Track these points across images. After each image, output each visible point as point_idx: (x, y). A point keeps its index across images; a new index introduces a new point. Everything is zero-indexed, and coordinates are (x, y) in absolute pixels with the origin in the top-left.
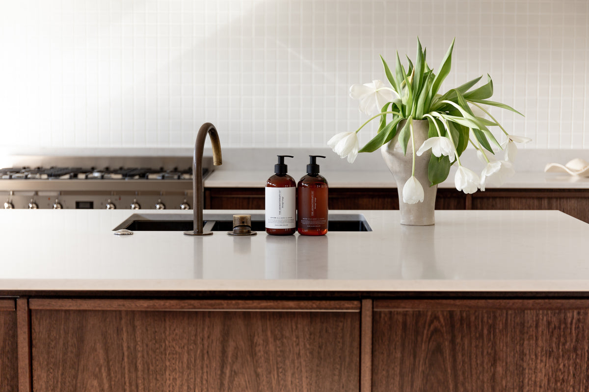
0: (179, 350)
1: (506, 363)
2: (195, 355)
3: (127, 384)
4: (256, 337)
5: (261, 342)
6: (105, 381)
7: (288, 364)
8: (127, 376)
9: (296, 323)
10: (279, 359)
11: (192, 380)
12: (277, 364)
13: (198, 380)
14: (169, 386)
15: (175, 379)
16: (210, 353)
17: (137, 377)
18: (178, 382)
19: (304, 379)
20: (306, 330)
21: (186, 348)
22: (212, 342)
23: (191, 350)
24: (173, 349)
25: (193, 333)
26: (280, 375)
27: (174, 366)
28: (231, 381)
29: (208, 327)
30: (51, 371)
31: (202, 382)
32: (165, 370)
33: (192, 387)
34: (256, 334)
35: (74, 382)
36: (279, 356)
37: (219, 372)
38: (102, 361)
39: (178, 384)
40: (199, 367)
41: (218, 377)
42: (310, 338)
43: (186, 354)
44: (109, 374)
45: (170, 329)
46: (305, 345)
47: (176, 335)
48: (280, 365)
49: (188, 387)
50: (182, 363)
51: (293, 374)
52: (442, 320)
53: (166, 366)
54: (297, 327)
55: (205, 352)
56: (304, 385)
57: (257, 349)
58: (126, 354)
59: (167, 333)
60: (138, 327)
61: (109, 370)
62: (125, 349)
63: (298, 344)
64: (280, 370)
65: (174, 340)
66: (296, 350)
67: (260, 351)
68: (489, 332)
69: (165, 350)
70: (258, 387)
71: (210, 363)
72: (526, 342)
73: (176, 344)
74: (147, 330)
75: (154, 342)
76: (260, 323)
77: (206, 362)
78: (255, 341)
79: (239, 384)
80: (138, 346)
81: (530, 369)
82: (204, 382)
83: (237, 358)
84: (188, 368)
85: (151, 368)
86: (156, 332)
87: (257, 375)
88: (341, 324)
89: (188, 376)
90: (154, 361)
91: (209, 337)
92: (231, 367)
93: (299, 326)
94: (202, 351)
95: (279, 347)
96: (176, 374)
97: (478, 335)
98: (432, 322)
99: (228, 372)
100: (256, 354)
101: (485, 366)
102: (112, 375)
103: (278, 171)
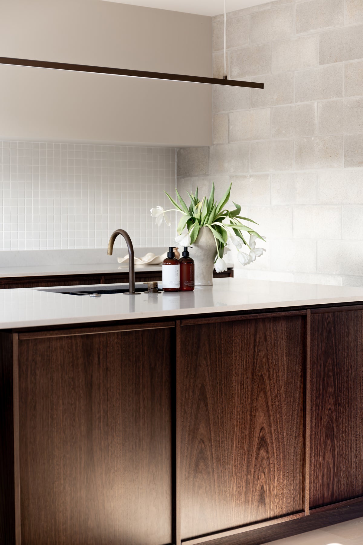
0: (238, 341)
1: (352, 336)
2: (244, 343)
3: (218, 361)
4: (267, 332)
5: (269, 334)
6: (209, 361)
7: (279, 344)
8: (217, 357)
9: (282, 323)
10: (275, 342)
11: (243, 356)
12: (275, 344)
13: (245, 355)
14: (234, 360)
15: (236, 356)
16: (250, 342)
17: (221, 357)
18: (238, 358)
19: (284, 350)
20: (285, 326)
21: (241, 340)
22: (251, 336)
23: (243, 341)
24: (236, 341)
25: (243, 332)
26: (276, 349)
27: (236, 349)
28: (258, 355)
29: (249, 328)
30: (187, 358)
31: (247, 356)
32: (233, 352)
33: (243, 360)
34: (267, 330)
35: (196, 362)
36: (275, 340)
37: (253, 351)
38: (207, 351)
39: (237, 359)
40: (246, 349)
41: (253, 353)
42: (286, 330)
43: (241, 343)
44: (210, 357)
45: (235, 330)
46: (285, 334)
47: (237, 333)
48: (276, 345)
49: (241, 359)
50: (239, 347)
51: (280, 349)
52: (331, 317)
53: (233, 350)
54: (282, 325)
55: (248, 341)
56: (284, 353)
57: (267, 337)
58: (217, 345)
59: (234, 333)
60: (222, 331)
61: (210, 355)
62: (217, 343)
63: (282, 334)
64: (276, 347)
65: (236, 336)
66: (282, 337)
67: (268, 339)
68: (346, 321)
69: (233, 342)
70: (268, 356)
71: (250, 346)
72: (358, 325)
73: (237, 338)
74: (226, 332)
75: (228, 338)
76: (268, 324)
77: (248, 346)
78: (267, 333)
79: (261, 356)
80: (222, 341)
81: (359, 337)
82: (248, 357)
83: (260, 343)
84: (242, 350)
85: (227, 352)
86: (229, 333)
87: (267, 350)
88: (297, 322)
89: (241, 354)
90: (228, 348)
91: (249, 333)
92: (258, 348)
93: (283, 324)
94: (247, 341)
95: (275, 336)
96: (237, 353)
97: (343, 323)
98: (328, 318)
99: (256, 350)
100: (267, 340)
101: (345, 338)
102: (212, 357)
103: (170, 256)
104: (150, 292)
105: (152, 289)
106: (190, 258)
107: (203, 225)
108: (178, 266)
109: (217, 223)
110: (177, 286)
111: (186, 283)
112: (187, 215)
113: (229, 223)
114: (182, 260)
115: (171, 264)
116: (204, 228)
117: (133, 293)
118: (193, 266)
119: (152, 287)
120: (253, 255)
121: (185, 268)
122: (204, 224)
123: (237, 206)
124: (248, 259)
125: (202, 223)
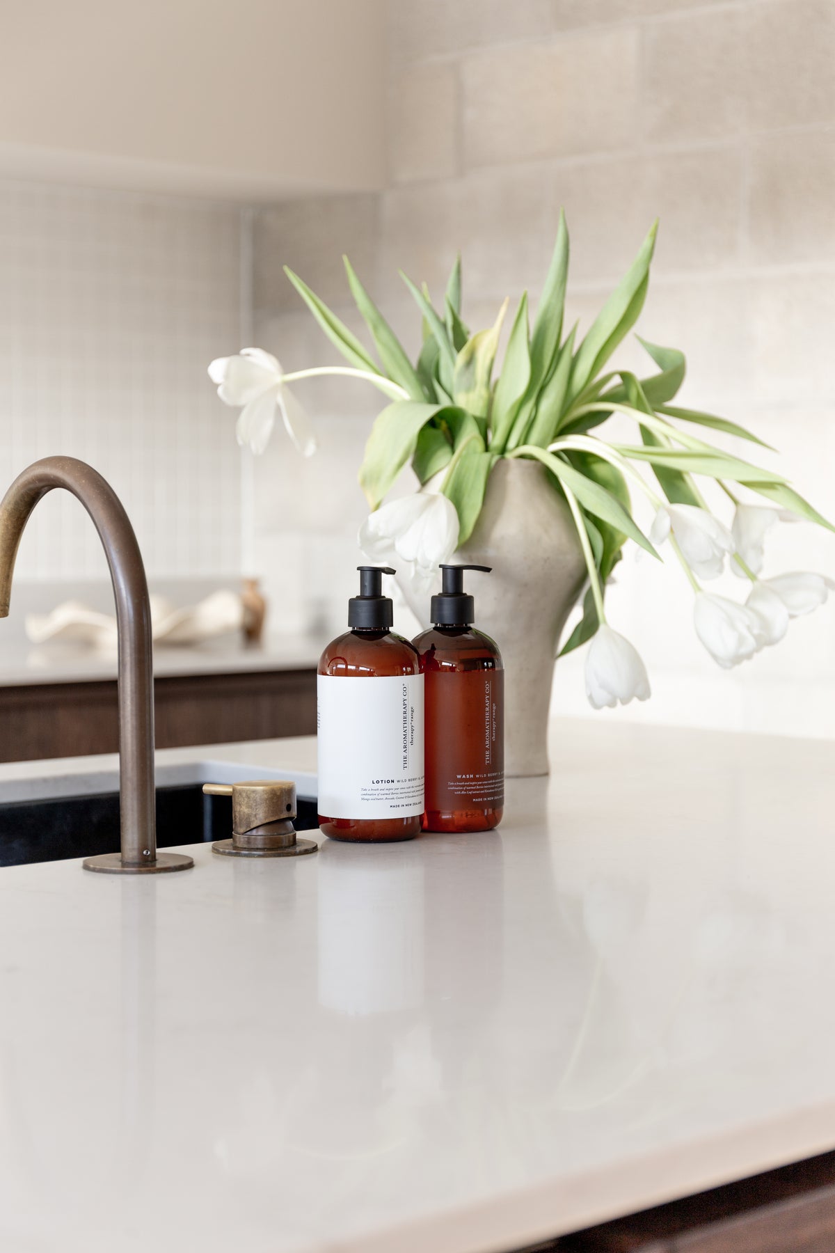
103: (365, 622)
104: (247, 851)
105: (261, 832)
106: (477, 633)
107: (503, 450)
108: (414, 683)
109: (574, 442)
110: (410, 807)
111: (453, 786)
112: (412, 402)
113: (637, 441)
114: (433, 648)
115: (370, 674)
116: (507, 465)
117: (147, 864)
118: (497, 679)
119: (261, 815)
120: (775, 611)
121: (451, 691)
122: (511, 444)
123: (660, 357)
124: (756, 631)
125: (496, 440)
